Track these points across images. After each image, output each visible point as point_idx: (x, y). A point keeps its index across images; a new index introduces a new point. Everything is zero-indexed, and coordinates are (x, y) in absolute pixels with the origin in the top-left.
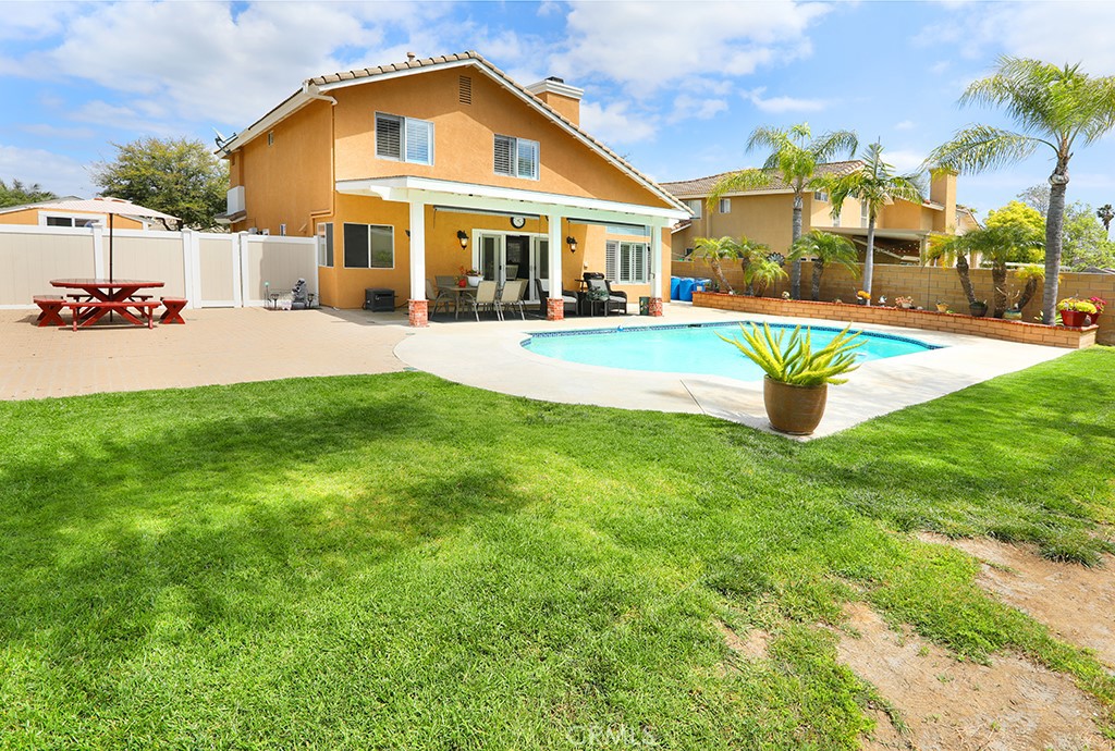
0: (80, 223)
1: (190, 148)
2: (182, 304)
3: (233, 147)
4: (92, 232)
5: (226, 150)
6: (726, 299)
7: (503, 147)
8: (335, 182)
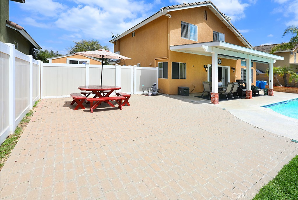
0: (81, 63)
1: (95, 43)
2: (129, 97)
3: (117, 39)
4: (86, 66)
5: (115, 40)
6: (280, 88)
7: (215, 35)
8: (169, 46)
